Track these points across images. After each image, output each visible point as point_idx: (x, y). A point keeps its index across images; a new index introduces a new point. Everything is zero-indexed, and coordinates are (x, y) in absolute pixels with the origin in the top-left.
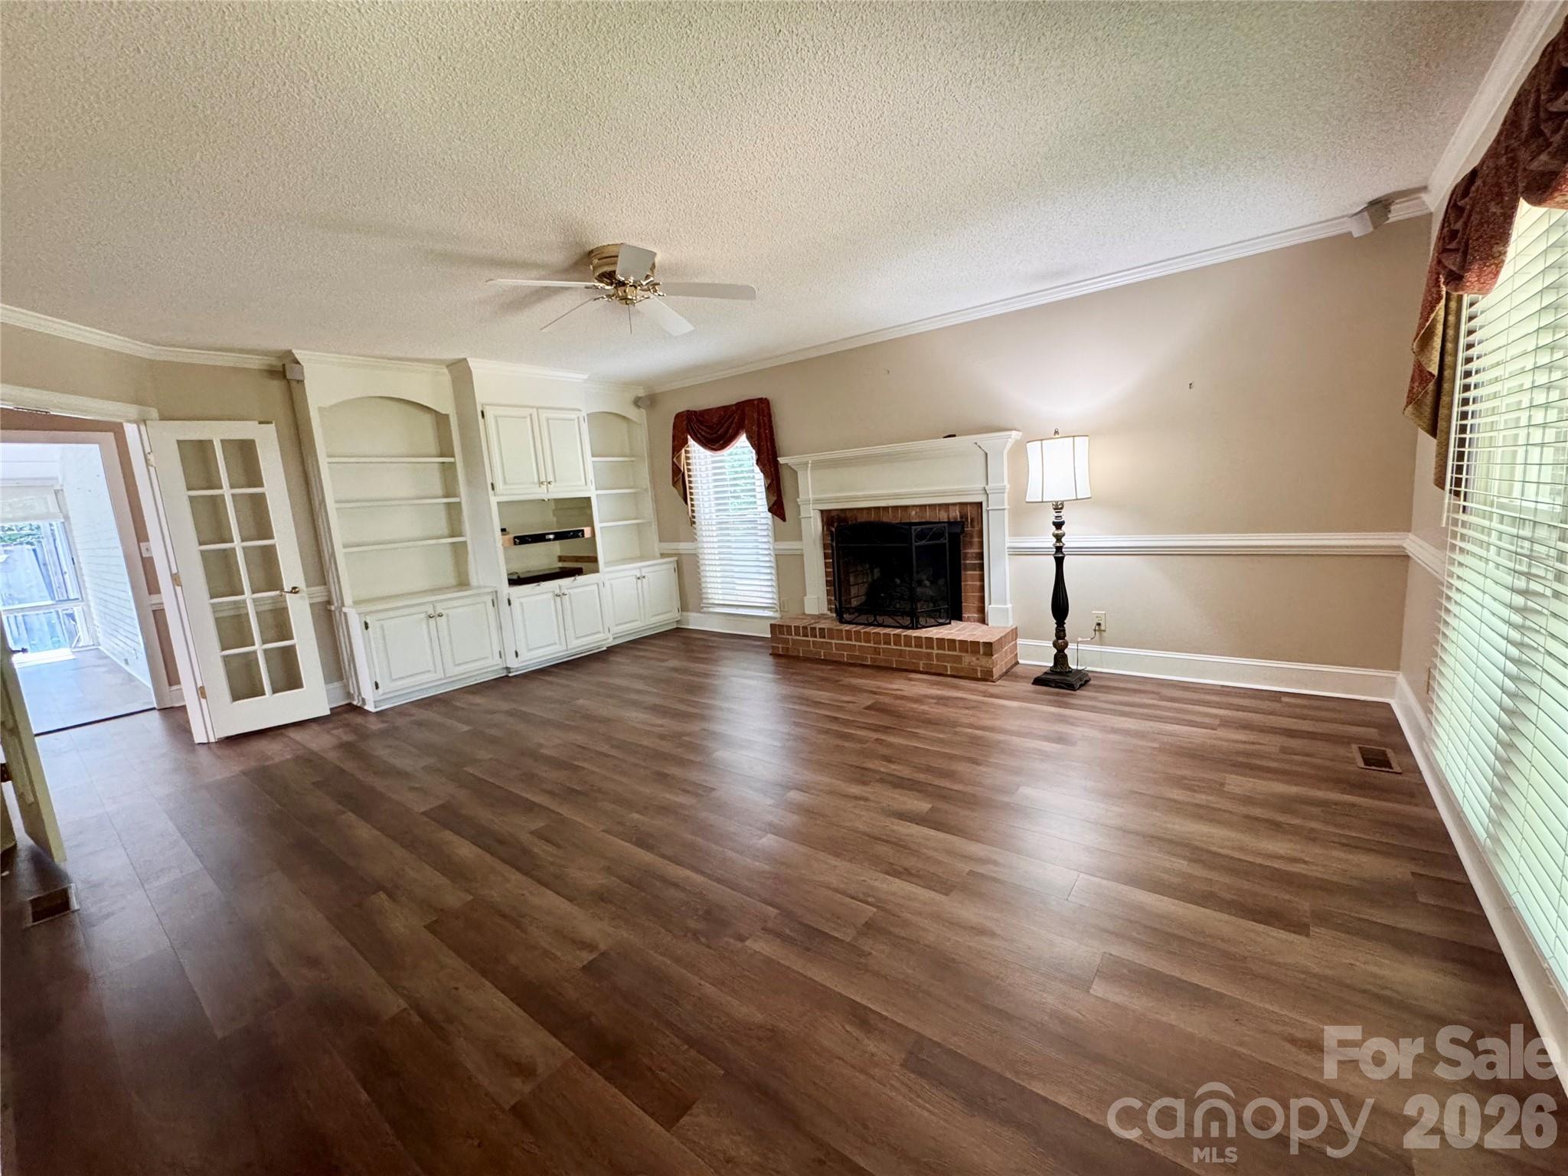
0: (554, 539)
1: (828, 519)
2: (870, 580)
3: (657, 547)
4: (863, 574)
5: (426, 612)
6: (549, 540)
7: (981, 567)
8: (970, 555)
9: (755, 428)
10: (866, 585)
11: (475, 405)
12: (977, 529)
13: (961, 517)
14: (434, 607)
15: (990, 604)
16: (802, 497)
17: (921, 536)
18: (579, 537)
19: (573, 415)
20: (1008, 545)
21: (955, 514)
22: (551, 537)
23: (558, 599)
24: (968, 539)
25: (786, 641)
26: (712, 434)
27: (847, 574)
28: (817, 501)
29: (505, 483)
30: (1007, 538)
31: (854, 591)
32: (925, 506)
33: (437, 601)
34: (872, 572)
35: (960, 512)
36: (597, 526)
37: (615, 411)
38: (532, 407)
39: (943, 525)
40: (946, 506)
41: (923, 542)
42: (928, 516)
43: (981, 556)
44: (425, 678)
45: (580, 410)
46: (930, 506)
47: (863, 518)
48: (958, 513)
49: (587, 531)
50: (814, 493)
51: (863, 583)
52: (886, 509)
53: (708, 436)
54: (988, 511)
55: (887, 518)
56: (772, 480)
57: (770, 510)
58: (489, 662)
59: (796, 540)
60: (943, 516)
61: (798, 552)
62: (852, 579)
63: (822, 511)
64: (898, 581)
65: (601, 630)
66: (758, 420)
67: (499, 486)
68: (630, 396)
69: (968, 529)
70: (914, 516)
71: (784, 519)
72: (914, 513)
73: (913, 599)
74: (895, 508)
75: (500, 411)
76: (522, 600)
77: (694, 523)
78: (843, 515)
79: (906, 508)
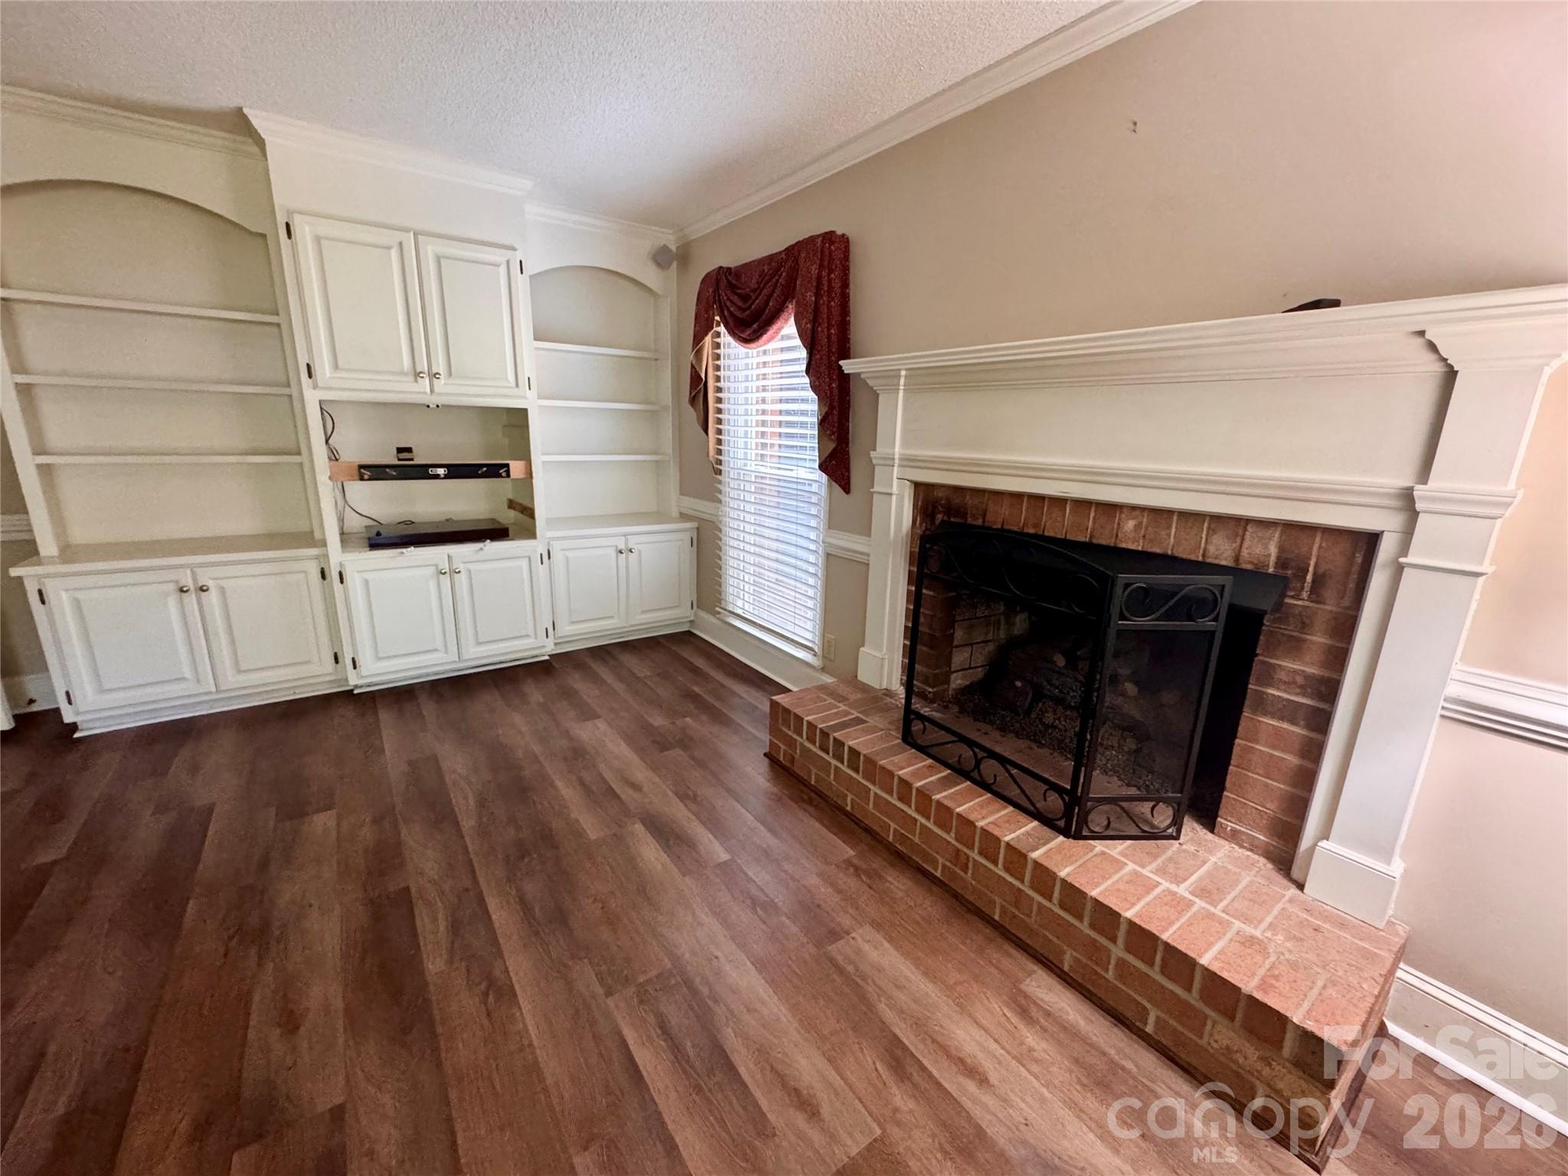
0: (446, 477)
1: (926, 502)
2: (1002, 635)
3: (675, 502)
4: (988, 624)
5: (177, 582)
6: (437, 477)
7: (1320, 722)
8: (1282, 675)
9: (810, 297)
10: (991, 647)
11: (273, 212)
12: (1331, 606)
13: (1282, 563)
14: (194, 574)
15: (1326, 836)
16: (881, 450)
17: (1144, 600)
18: (500, 476)
19: (499, 256)
20: (1453, 690)
21: (1265, 551)
22: (441, 471)
23: (445, 581)
24: (1291, 630)
25: (791, 743)
26: (744, 310)
27: (951, 625)
28: (909, 461)
29: (336, 366)
30: (1458, 669)
31: (959, 658)
32: (1170, 512)
33: (202, 565)
34: (1010, 624)
35: (1281, 549)
36: (537, 458)
37: (611, 268)
38: (406, 230)
39: (1219, 579)
40: (1239, 524)
41: (1144, 622)
42: (1172, 542)
43: (1328, 690)
44: (176, 689)
45: (514, 249)
46: (1185, 515)
47: (999, 517)
48: (1273, 550)
49: (517, 468)
50: (905, 443)
51: (986, 642)
52: (1059, 502)
53: (738, 314)
54: (1399, 569)
55: (1057, 527)
56: (831, 408)
57: (823, 467)
58: (315, 669)
59: (861, 533)
60: (1220, 549)
61: (862, 558)
62: (959, 635)
63: (917, 486)
64: (1060, 661)
65: (531, 632)
66: (819, 278)
67: (324, 369)
68: (647, 245)
69: (1299, 602)
70: (1130, 535)
71: (847, 489)
72: (1130, 524)
73: (1088, 712)
74: (1083, 505)
75: (325, 228)
76: (369, 576)
77: (720, 472)
78: (957, 501)
79: (1110, 509)
